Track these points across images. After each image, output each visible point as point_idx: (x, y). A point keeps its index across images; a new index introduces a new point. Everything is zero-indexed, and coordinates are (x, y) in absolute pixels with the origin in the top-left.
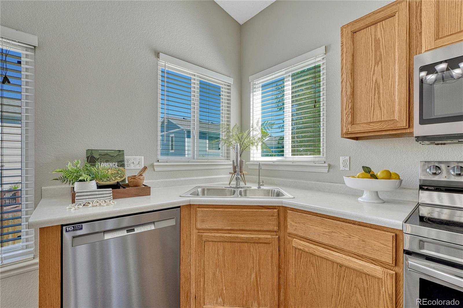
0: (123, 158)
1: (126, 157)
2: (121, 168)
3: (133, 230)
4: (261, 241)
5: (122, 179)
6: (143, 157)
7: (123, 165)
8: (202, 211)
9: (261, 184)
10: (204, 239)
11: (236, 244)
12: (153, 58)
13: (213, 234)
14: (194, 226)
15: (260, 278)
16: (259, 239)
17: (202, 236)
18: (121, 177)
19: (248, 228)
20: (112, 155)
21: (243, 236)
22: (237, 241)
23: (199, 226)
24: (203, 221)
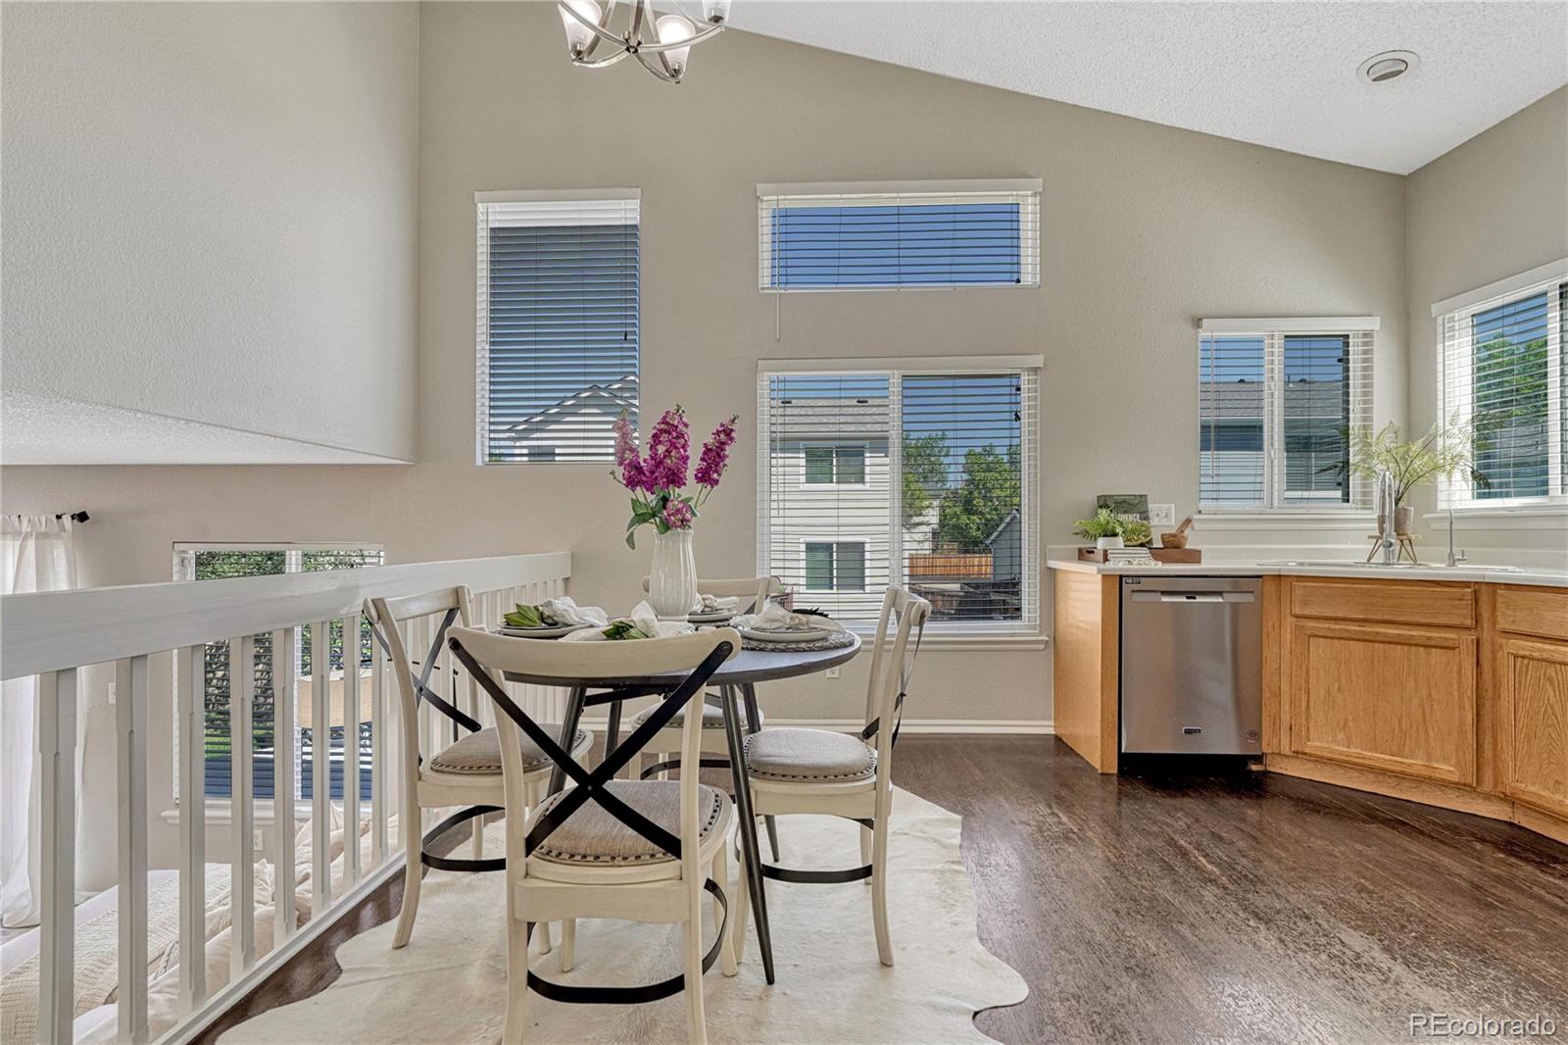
0: (1147, 507)
1: (1150, 506)
2: (1145, 522)
3: (1195, 598)
4: (1433, 643)
5: (1148, 539)
6: (1173, 506)
7: (1147, 518)
8: (1304, 587)
9: (1457, 557)
10: (1308, 632)
11: (1376, 645)
12: (1189, 330)
13: (1326, 626)
14: (1288, 611)
15: (1432, 709)
16: (1429, 638)
17: (1303, 627)
18: (1145, 536)
19: (1403, 619)
20: (1132, 502)
21: (1390, 631)
22: (1380, 639)
23: (1297, 610)
24: (1306, 603)
